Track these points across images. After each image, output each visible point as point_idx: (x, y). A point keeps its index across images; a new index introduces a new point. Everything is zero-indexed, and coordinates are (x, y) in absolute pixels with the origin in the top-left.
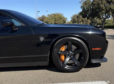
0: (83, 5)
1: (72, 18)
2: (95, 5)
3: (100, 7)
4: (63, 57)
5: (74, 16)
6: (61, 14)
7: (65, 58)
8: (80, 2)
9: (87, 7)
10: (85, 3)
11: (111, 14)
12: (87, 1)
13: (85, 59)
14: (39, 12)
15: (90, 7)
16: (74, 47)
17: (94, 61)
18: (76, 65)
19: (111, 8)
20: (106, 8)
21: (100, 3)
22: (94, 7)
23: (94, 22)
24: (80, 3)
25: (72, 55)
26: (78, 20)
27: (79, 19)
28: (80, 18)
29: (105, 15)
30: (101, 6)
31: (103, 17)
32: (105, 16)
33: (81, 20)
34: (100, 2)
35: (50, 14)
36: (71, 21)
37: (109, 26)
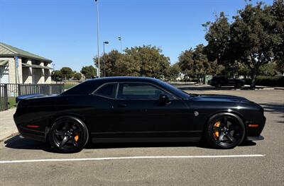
0: (210, 33)
1: (181, 58)
2: (239, 35)
3: (250, 39)
4: (217, 133)
5: (185, 54)
6: (157, 49)
7: (220, 134)
8: (203, 25)
9: (219, 38)
10: (216, 29)
11: (273, 54)
12: (219, 25)
13: (241, 136)
14: (106, 43)
15: (227, 39)
16: (229, 123)
17: (250, 139)
18: (231, 142)
19: (272, 42)
20: (260, 41)
21: (250, 30)
22: (235, 39)
23: (232, 69)
24: (204, 28)
25: (227, 131)
26: (195, 63)
27: (198, 61)
28: (201, 59)
29: (260, 55)
30: (252, 36)
31: (253, 60)
32: (258, 58)
33: (201, 64)
34: (249, 28)
35: (130, 49)
36: (179, 64)
37: (267, 80)
